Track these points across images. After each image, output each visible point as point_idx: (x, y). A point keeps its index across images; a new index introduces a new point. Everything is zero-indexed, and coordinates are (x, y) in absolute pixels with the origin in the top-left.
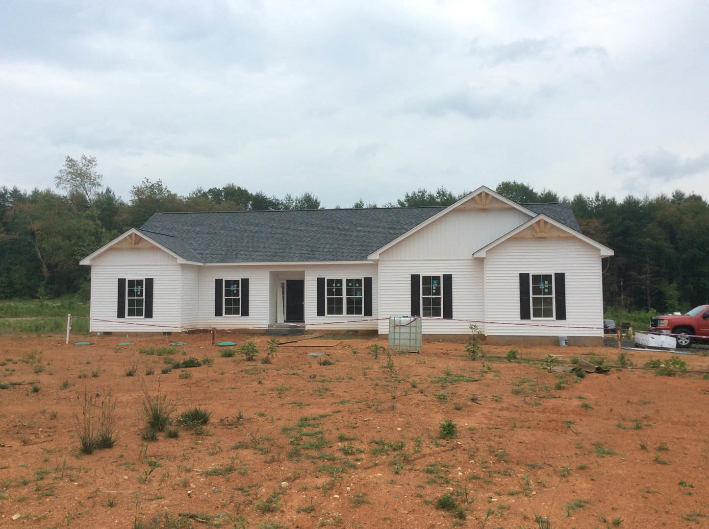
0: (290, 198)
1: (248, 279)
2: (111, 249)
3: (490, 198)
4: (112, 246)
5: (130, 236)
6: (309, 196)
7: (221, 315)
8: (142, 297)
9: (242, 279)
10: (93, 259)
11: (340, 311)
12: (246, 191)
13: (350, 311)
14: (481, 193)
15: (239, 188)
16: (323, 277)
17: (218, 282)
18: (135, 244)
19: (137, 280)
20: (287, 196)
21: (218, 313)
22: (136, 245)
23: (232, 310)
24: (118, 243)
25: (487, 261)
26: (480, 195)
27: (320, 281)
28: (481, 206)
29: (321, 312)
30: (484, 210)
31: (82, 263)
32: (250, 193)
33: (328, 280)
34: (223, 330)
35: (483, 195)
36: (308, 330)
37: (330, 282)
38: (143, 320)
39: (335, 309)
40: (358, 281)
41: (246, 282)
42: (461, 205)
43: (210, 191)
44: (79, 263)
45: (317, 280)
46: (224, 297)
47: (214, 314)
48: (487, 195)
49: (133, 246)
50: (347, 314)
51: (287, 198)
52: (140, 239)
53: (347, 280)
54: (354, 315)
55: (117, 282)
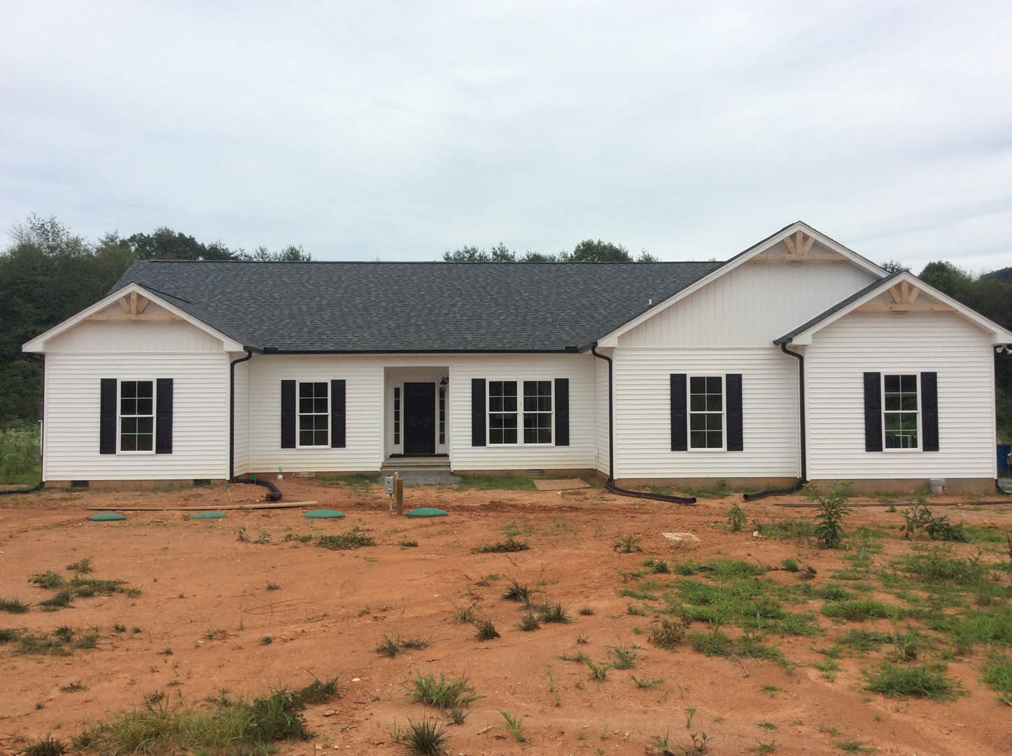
0: (263, 254)
1: (344, 381)
2: (85, 322)
3: (810, 243)
4: (90, 316)
5: (128, 297)
6: (297, 252)
7: (292, 445)
8: (151, 414)
9: (333, 381)
10: (48, 343)
11: (511, 438)
12: (192, 240)
13: (529, 438)
14: (795, 234)
15: (181, 235)
16: (484, 378)
17: (288, 387)
18: (138, 313)
19: (139, 382)
20: (259, 251)
21: (288, 442)
22: (139, 316)
23: (313, 437)
24: (102, 311)
25: (811, 350)
26: (793, 237)
27: (478, 385)
28: (793, 257)
29: (478, 440)
30: (797, 263)
31: (29, 347)
32: (200, 244)
33: (490, 383)
34: (296, 473)
35: (799, 237)
36: (455, 471)
37: (495, 386)
38: (153, 458)
39: (504, 433)
40: (545, 386)
41: (339, 387)
42: (761, 253)
43: (133, 238)
44: (21, 349)
45: (471, 382)
46: (298, 413)
47: (280, 444)
48: (806, 238)
49: (134, 317)
50: (525, 443)
51: (258, 254)
52: (149, 303)
53: (525, 383)
54: (538, 445)
55: (99, 386)
